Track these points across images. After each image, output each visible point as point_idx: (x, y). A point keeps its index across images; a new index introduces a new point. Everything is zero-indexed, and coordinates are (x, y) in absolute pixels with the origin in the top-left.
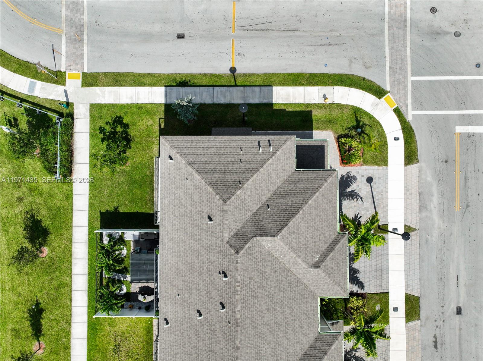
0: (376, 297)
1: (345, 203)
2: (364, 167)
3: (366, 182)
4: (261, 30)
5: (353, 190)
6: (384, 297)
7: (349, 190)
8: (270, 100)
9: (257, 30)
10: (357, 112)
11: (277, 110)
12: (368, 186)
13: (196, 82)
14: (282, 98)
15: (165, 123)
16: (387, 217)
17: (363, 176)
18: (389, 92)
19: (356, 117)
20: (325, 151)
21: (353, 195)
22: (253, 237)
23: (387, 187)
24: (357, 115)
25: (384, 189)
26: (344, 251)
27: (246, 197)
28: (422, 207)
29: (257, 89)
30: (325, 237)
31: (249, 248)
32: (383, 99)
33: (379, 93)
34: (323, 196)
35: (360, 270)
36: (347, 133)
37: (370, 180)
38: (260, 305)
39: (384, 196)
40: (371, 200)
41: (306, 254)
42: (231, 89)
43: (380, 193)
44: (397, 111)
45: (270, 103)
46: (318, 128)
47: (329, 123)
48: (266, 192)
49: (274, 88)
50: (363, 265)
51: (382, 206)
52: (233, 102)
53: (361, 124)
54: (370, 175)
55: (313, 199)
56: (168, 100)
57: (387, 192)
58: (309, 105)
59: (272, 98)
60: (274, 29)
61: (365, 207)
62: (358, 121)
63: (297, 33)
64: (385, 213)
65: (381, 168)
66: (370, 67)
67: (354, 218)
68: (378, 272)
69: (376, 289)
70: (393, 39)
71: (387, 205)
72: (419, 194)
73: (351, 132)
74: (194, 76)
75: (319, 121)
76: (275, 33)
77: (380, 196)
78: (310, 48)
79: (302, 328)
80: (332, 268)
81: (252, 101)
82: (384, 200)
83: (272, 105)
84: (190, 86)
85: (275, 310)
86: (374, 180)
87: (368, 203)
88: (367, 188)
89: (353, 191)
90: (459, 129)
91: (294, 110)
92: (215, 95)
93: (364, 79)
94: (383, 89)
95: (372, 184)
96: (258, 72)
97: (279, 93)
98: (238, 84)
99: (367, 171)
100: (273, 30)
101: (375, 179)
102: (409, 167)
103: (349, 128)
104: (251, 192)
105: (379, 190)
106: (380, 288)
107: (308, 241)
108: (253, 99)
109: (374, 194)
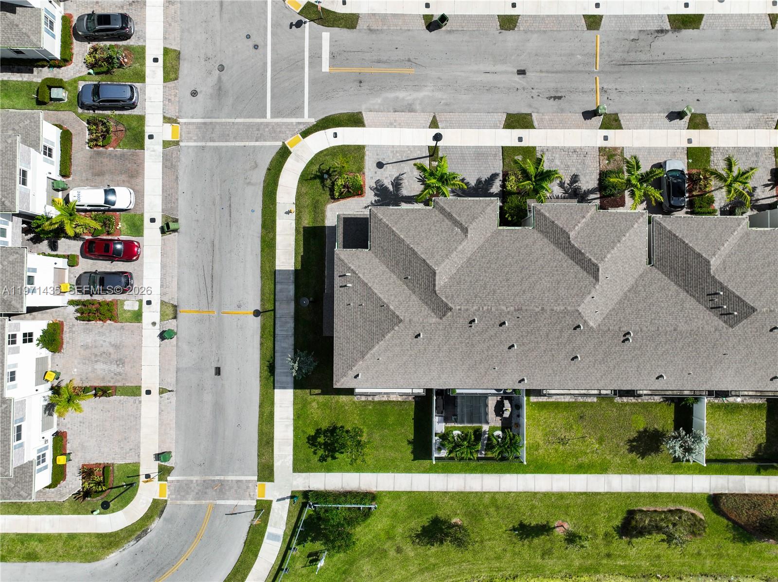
0: (507, 160)
1: (405, 192)
2: (366, 171)
3: (382, 170)
4: (212, 282)
5: (390, 183)
6: (507, 152)
7: (391, 188)
8: (290, 272)
9: (212, 287)
10: (306, 178)
11: (302, 265)
12: (387, 167)
13: (269, 354)
14: (289, 259)
15: (316, 388)
16: (420, 148)
17: (376, 172)
18: (283, 143)
19: (311, 179)
20: (350, 216)
21: (397, 183)
22: (436, 294)
23: (388, 147)
24: (309, 178)
25: (390, 149)
26: (452, 202)
27: (397, 300)
28: (410, 109)
29: (278, 287)
30: (437, 221)
31: (446, 298)
32: (291, 150)
33: (284, 153)
35: (477, 177)
36: (328, 189)
37: (380, 165)
38: (502, 287)
39: (398, 150)
40: (402, 164)
41: (454, 241)
42: (278, 315)
43: (394, 154)
44: (305, 134)
45: (294, 272)
46: (323, 221)
47: (317, 209)
48: (392, 280)
49: (277, 268)
50: (472, 174)
51: (409, 152)
52: (293, 314)
53: (318, 174)
54: (375, 165)
55: (399, 234)
56: (289, 386)
57: (393, 146)
58: (297, 230)
59: (289, 270)
60: (211, 267)
61: (409, 171)
62: (316, 177)
63: (216, 242)
64: (416, 149)
65: (367, 153)
66: (255, 162)
67: (421, 183)
68: (480, 158)
69: (498, 161)
70: (224, 137)
71: (408, 147)
72: (395, 111)
73: (327, 185)
74: (263, 357)
75: (315, 219)
76: (216, 266)
77: (398, 154)
78: (234, 228)
79: (527, 245)
80: (468, 215)
81: (292, 293)
82: (403, 150)
83: (296, 271)
84: (274, 361)
85: (508, 272)
86: (380, 160)
87: (406, 168)
88: (388, 168)
89: (392, 184)
90: (326, 67)
91: (302, 246)
92: (285, 333)
93: (269, 169)
94: (280, 149)
95: (384, 163)
96: (260, 285)
97: (283, 262)
98: (273, 308)
99: (370, 168)
100: (212, 269)
101: (379, 159)
102: (366, 122)
103: (323, 187)
104: (391, 295)
105: (391, 155)
106: (498, 155)
107: (441, 239)
108: (289, 292)
109: (395, 160)
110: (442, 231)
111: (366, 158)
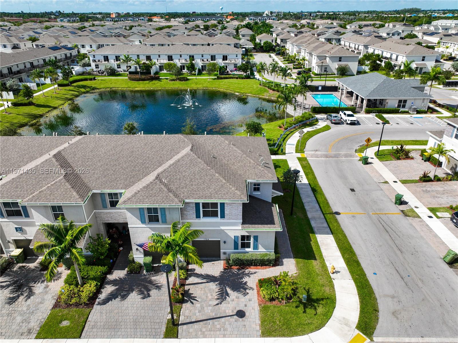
0: (82, 320)
1: (214, 287)
2: (257, 308)
3: (238, 309)
4: (385, 228)
7: (229, 290)
8: (318, 233)
9: (383, 226)
10: (329, 300)
11: (309, 236)
12: (233, 311)
14: (323, 240)
16: (189, 336)
17: (246, 306)
18: (372, 340)
19: (322, 299)
21: (222, 296)
23: (231, 336)
24: (325, 300)
25: (228, 333)
29: (325, 225)
30: (182, 188)
31: (184, 141)
32: (357, 332)
33: (366, 327)
34: (222, 186)
37: (241, 314)
39: (218, 333)
40: (213, 315)
41: (170, 172)
42: (319, 211)
43: (224, 327)
45: (315, 233)
47: (306, 272)
49: (331, 236)
51: (204, 330)
53: (315, 304)
54: (247, 314)
55: (220, 177)
56: (299, 185)
57: (224, 336)
59: (320, 234)
60: (392, 236)
61: (205, 308)
62: (317, 301)
63: (398, 252)
64: (194, 334)
65: (258, 328)
66: (397, 318)
67: (192, 295)
68: (115, 323)
69: (93, 320)
71: (205, 337)
73: (301, 292)
76: (388, 237)
77: (218, 326)
78: (388, 262)
80: (152, 190)
81: (312, 222)
82: (212, 333)
83: (313, 233)
84: (314, 193)
86: (241, 319)
87: (209, 312)
88: (230, 311)
89: (227, 294)
92: (311, 204)
93: (377, 311)
94: (373, 333)
95: (235, 317)
96: (342, 227)
97: (327, 239)
98: (325, 215)
99: (253, 311)
100: (390, 236)
101: (242, 321)
105: (227, 326)
106: (91, 327)
107: (182, 173)
108: (315, 223)
109: (223, 320)
110: (180, 179)
111: (258, 322)
